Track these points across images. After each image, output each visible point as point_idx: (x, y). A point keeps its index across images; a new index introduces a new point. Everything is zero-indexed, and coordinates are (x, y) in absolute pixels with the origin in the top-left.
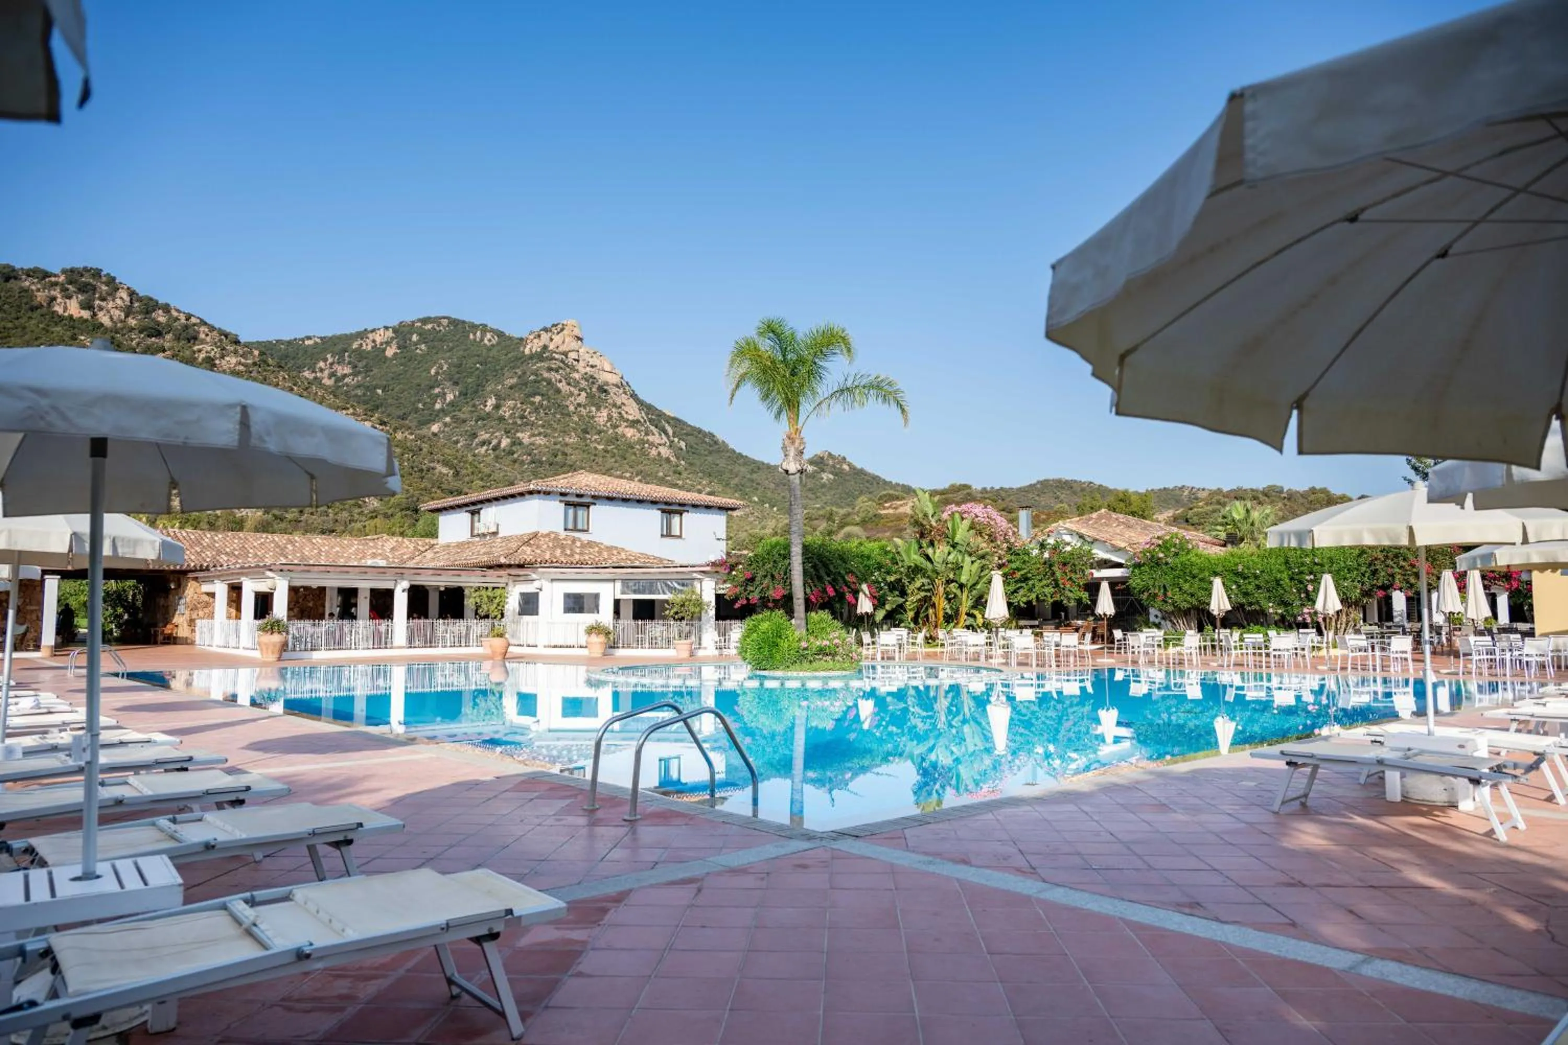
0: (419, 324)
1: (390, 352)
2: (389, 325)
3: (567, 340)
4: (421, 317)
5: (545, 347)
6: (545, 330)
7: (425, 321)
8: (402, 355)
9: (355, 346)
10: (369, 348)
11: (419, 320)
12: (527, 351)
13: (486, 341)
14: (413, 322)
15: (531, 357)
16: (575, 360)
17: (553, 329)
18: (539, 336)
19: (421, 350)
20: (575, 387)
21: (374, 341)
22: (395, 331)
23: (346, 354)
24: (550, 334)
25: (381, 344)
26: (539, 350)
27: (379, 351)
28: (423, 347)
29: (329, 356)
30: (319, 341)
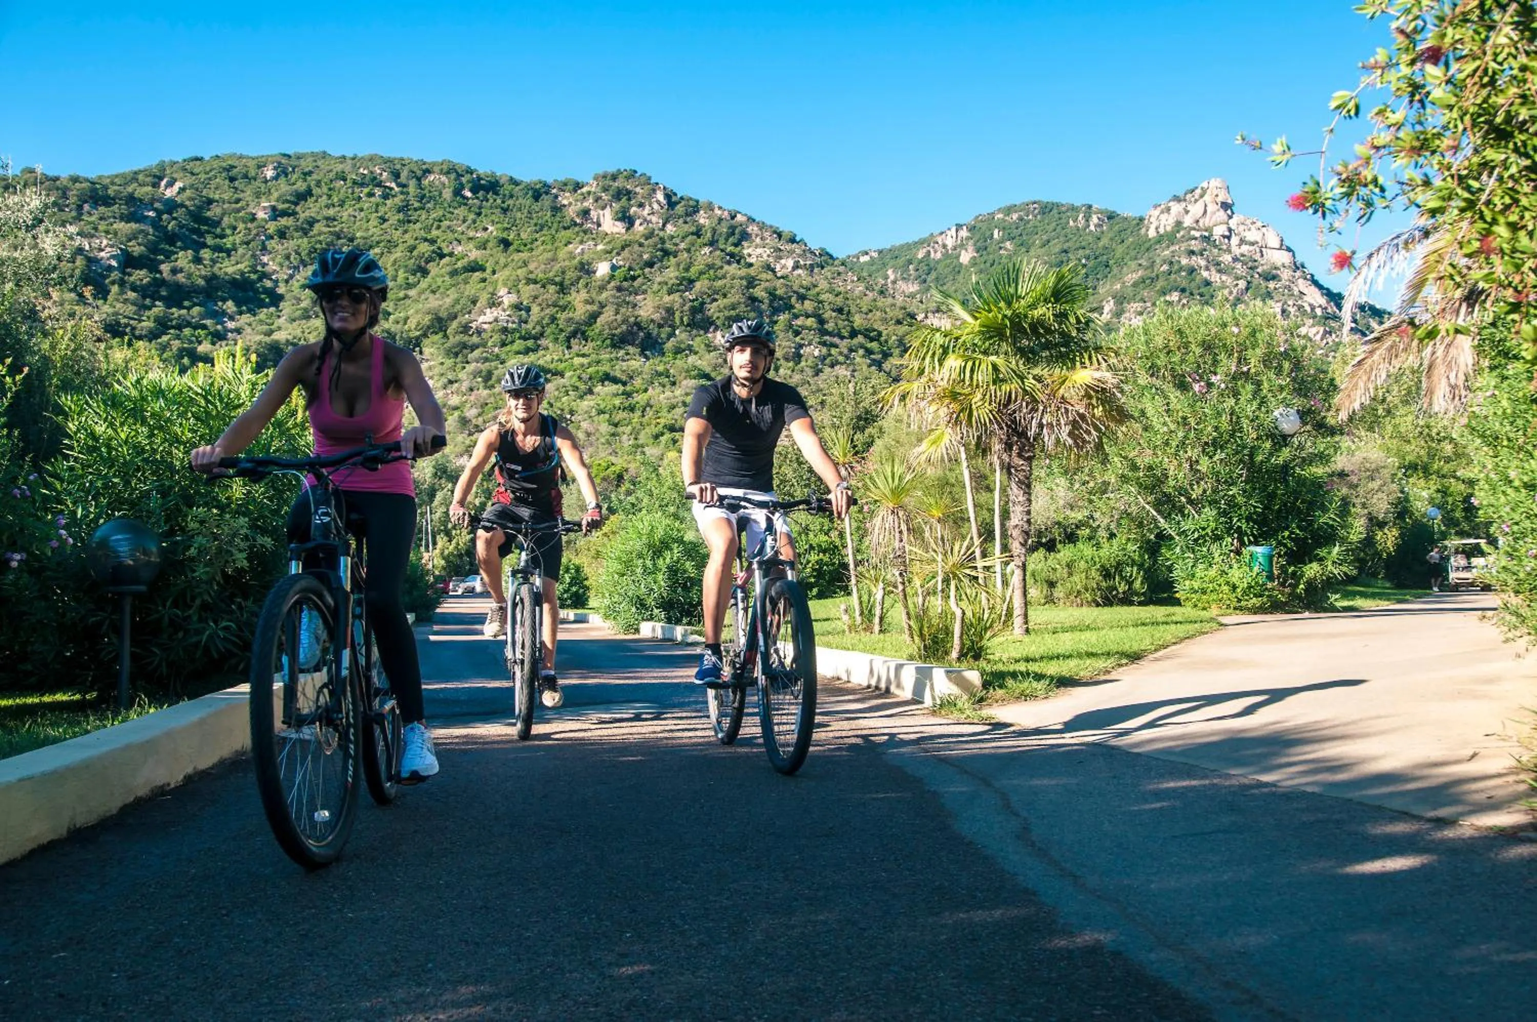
0: (1000, 216)
1: (965, 257)
2: (961, 222)
3: (1209, 210)
4: (1003, 205)
5: (1179, 224)
6: (1177, 199)
7: (1009, 210)
8: (983, 259)
9: (920, 255)
10: (939, 255)
11: (999, 210)
12: (1152, 233)
13: (1092, 228)
14: (992, 215)
15: (1160, 239)
16: (1224, 237)
17: (1188, 196)
18: (1168, 210)
19: (1006, 249)
20: (1229, 274)
21: (944, 246)
22: (971, 229)
23: (911, 267)
24: (1183, 204)
25: (955, 248)
26: (1169, 228)
27: (951, 256)
28: (1008, 244)
29: (890, 272)
30: (875, 255)
